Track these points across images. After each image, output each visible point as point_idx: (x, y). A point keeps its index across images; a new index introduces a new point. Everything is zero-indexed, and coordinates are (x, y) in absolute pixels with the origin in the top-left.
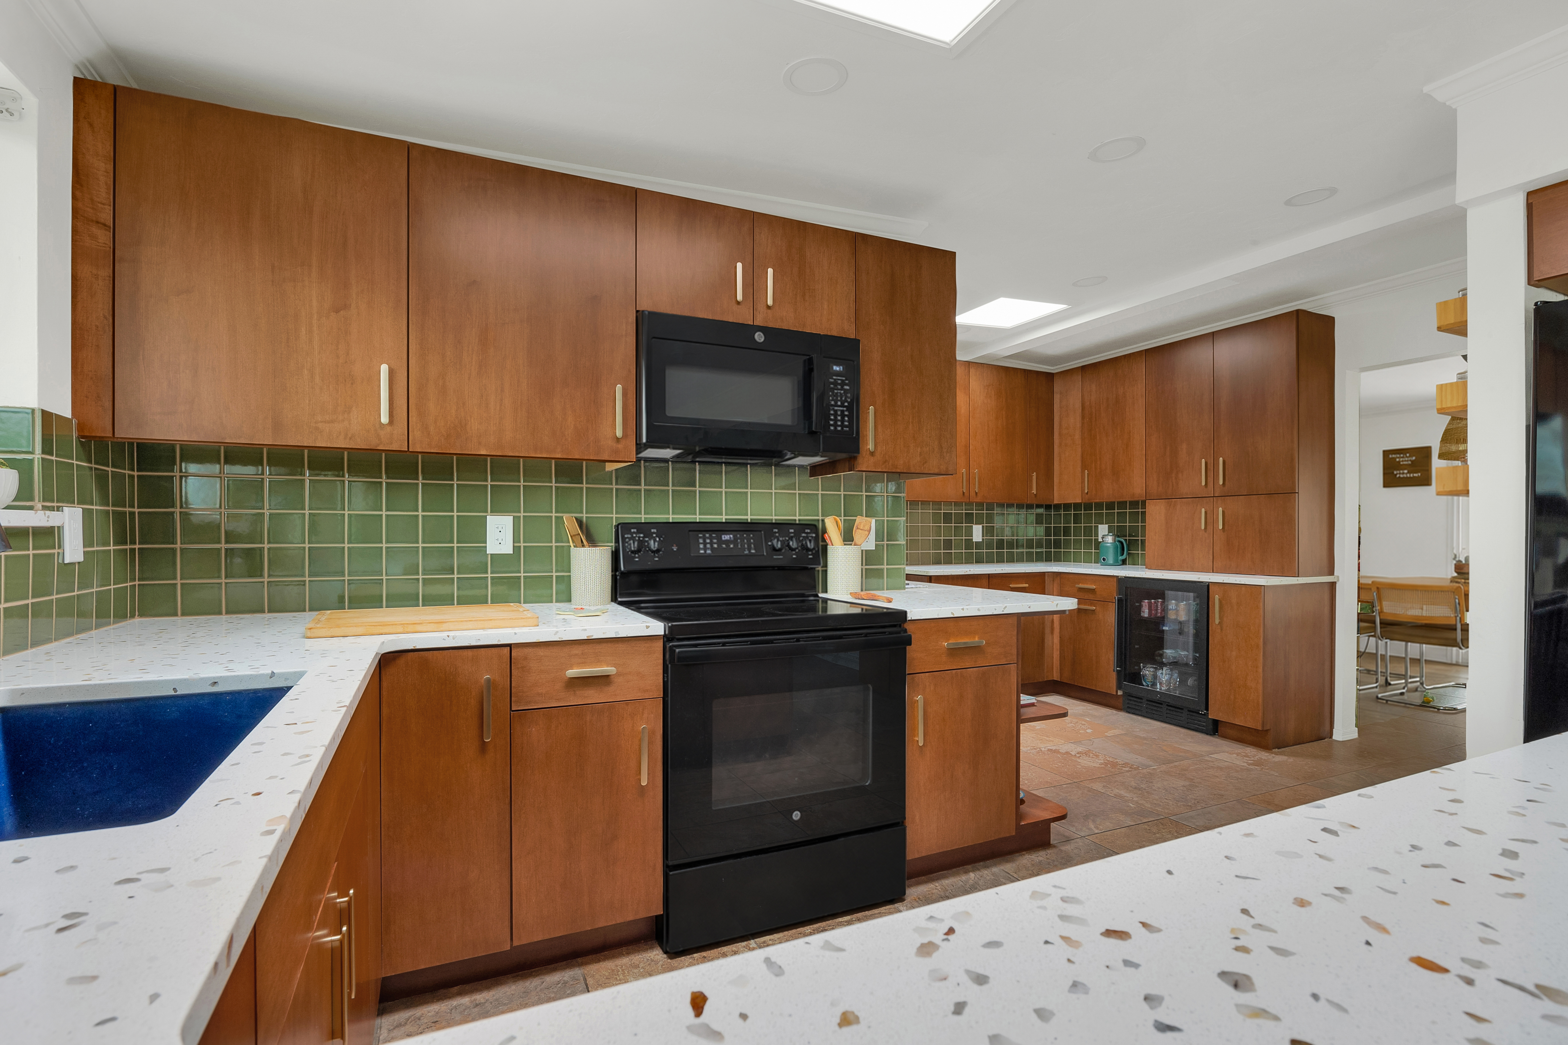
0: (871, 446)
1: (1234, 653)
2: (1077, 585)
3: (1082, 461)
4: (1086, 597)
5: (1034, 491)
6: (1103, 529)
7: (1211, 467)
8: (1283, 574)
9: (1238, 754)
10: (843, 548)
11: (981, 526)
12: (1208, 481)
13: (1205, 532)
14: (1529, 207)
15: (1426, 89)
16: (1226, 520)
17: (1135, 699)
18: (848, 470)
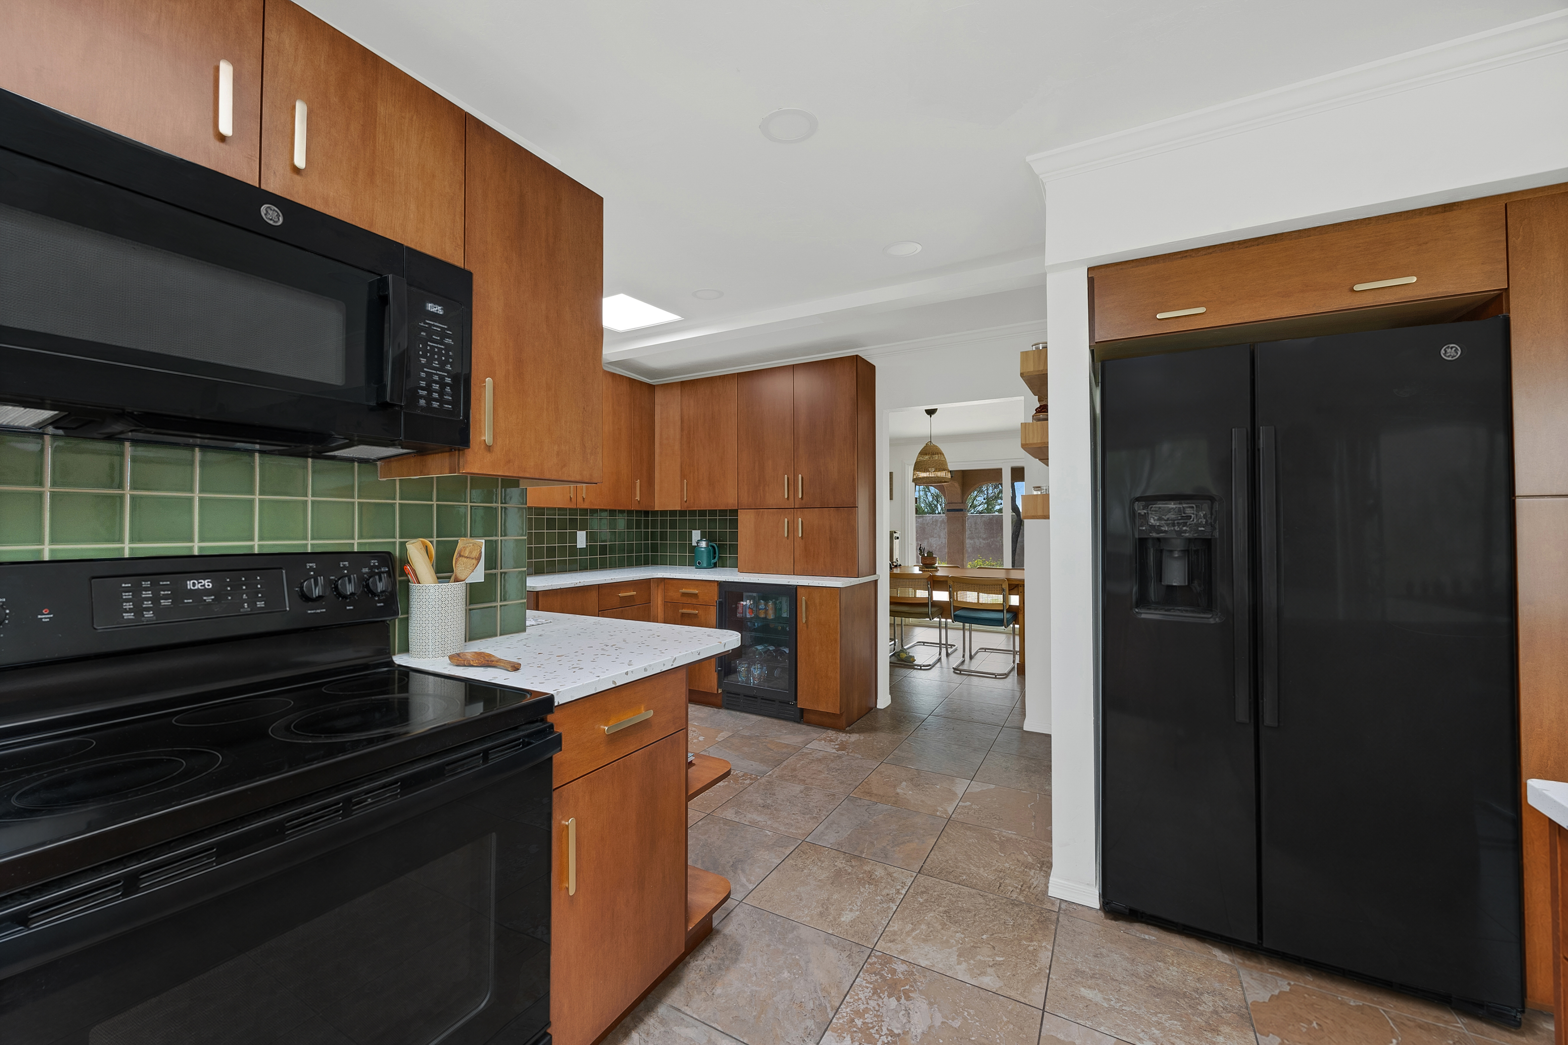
0: (487, 437)
1: (817, 648)
2: (680, 591)
3: (681, 471)
4: (689, 601)
5: (638, 498)
6: (696, 535)
7: (791, 482)
8: (847, 575)
9: (825, 739)
10: (436, 588)
11: (585, 532)
12: (790, 494)
13: (788, 539)
14: (1091, 281)
15: (1028, 159)
16: (804, 529)
17: (734, 696)
18: (447, 471)
